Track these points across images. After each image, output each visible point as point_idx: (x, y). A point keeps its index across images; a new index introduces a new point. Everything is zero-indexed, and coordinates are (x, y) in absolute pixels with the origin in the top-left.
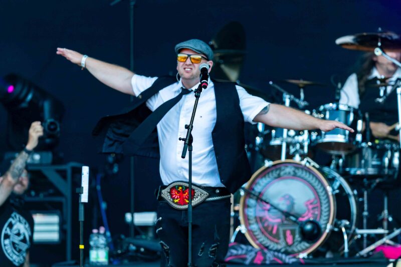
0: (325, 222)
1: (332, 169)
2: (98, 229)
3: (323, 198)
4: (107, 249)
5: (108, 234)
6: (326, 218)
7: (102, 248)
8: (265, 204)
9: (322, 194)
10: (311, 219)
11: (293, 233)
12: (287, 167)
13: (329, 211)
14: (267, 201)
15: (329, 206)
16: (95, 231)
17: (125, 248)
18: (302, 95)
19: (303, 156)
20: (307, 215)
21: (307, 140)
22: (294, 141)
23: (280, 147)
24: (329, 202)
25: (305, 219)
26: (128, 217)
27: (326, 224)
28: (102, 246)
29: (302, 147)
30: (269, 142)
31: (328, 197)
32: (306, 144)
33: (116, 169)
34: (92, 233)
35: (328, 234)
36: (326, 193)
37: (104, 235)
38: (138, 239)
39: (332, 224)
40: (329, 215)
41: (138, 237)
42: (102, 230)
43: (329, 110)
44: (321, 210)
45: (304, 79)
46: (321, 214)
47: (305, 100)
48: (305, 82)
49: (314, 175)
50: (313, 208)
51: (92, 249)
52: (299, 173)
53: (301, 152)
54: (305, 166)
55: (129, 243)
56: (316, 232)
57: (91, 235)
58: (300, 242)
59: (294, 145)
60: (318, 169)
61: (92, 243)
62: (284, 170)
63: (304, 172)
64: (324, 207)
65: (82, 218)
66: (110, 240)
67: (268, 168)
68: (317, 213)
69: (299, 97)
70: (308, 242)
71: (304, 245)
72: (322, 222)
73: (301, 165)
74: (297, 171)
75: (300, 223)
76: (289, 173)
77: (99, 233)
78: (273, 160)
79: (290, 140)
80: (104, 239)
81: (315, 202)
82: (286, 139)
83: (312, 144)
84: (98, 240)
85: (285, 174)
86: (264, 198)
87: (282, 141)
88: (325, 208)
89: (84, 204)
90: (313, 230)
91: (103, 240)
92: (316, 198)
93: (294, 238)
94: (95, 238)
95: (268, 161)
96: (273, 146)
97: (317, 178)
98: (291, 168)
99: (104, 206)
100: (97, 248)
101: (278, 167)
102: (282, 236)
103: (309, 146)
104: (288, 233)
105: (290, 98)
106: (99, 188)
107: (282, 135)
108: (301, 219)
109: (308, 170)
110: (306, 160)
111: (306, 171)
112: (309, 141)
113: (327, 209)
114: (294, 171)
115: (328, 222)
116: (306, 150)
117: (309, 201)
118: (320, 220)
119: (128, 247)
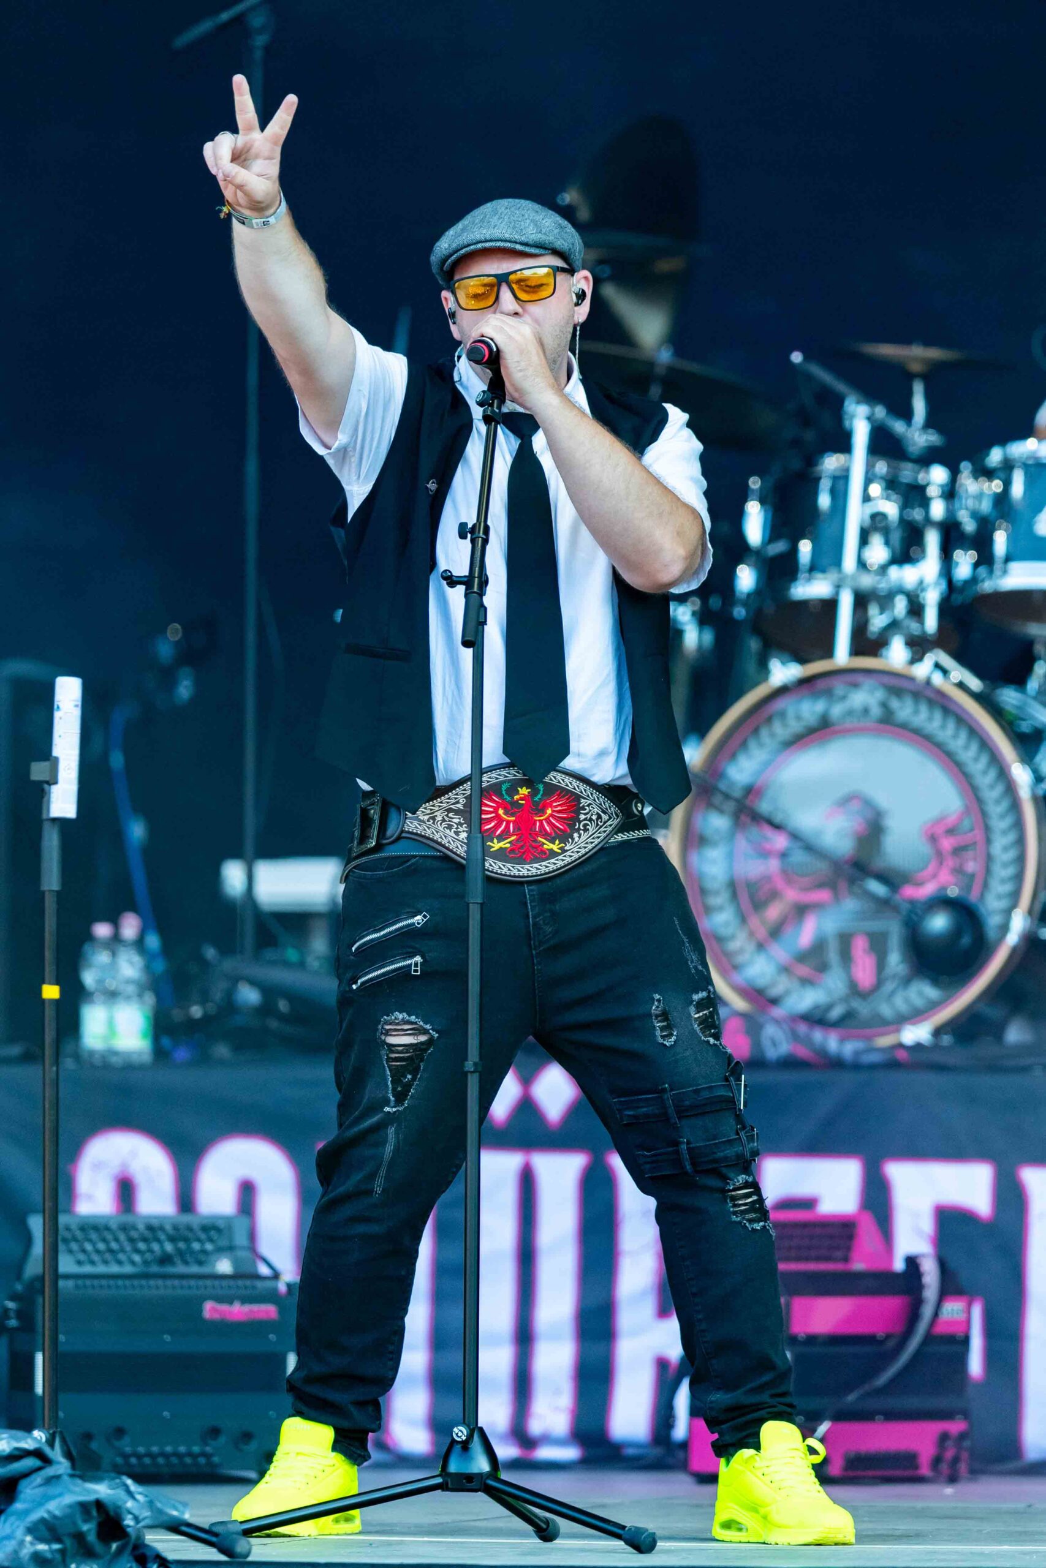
0: (1003, 904)
1: (1035, 698)
2: (114, 920)
3: (996, 809)
4: (150, 999)
5: (153, 941)
6: (1008, 888)
7: (128, 998)
8: (769, 832)
9: (992, 794)
10: (953, 892)
11: (878, 945)
12: (855, 685)
13: (1021, 860)
14: (778, 818)
15: (1021, 841)
16: (102, 930)
17: (217, 995)
18: (919, 405)
19: (919, 646)
20: (934, 876)
21: (937, 583)
22: (883, 585)
23: (830, 606)
24: (1019, 825)
25: (928, 890)
26: (233, 875)
27: (1008, 913)
28: (131, 989)
29: (916, 610)
30: (788, 589)
31: (1015, 806)
32: (932, 599)
33: (185, 689)
34: (89, 937)
35: (1014, 950)
36: (1010, 788)
37: (139, 944)
38: (273, 963)
39: (1030, 912)
40: (1019, 877)
41: (270, 954)
42: (130, 927)
43: (1026, 467)
44: (989, 858)
45: (928, 343)
46: (988, 871)
47: (930, 423)
48: (934, 353)
49: (962, 720)
50: (958, 851)
51: (92, 1002)
52: (904, 710)
53: (914, 626)
54: (928, 682)
55: (235, 980)
56: (966, 941)
57: (87, 947)
58: (907, 982)
59: (885, 600)
60: (977, 697)
61: (89, 978)
62: (844, 698)
63: (924, 709)
64: (1001, 845)
65: (51, 879)
66: (160, 966)
67: (783, 691)
68: (971, 866)
69: (906, 414)
70: (936, 982)
71: (920, 994)
72: (992, 905)
73: (912, 679)
74: (895, 704)
75: (905, 907)
76: (866, 711)
77: (116, 938)
78: (802, 660)
79: (867, 581)
80: (137, 959)
81: (967, 823)
82: (853, 577)
83: (957, 599)
84: (113, 966)
85: (850, 713)
86: (764, 807)
87: (838, 587)
88: (1005, 849)
89: (62, 822)
90: (956, 933)
91: (131, 963)
92: (967, 811)
93: (881, 964)
94: (102, 957)
95: (783, 663)
96: (804, 604)
97: (975, 732)
98: (871, 692)
99: (137, 831)
100: (112, 995)
101: (821, 684)
102: (833, 955)
103: (945, 608)
104: (860, 945)
105: (869, 419)
106: (117, 760)
107: (838, 562)
108: (909, 891)
109: (939, 701)
110: (929, 660)
111: (931, 703)
112: (944, 585)
113: (1012, 854)
114: (884, 705)
115: (1014, 905)
116: (931, 621)
117: (940, 821)
118: (982, 896)
119: (230, 994)
